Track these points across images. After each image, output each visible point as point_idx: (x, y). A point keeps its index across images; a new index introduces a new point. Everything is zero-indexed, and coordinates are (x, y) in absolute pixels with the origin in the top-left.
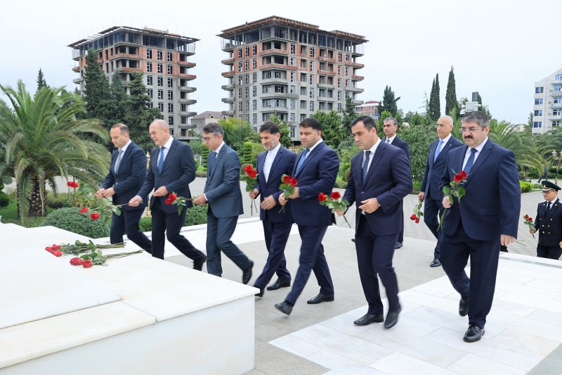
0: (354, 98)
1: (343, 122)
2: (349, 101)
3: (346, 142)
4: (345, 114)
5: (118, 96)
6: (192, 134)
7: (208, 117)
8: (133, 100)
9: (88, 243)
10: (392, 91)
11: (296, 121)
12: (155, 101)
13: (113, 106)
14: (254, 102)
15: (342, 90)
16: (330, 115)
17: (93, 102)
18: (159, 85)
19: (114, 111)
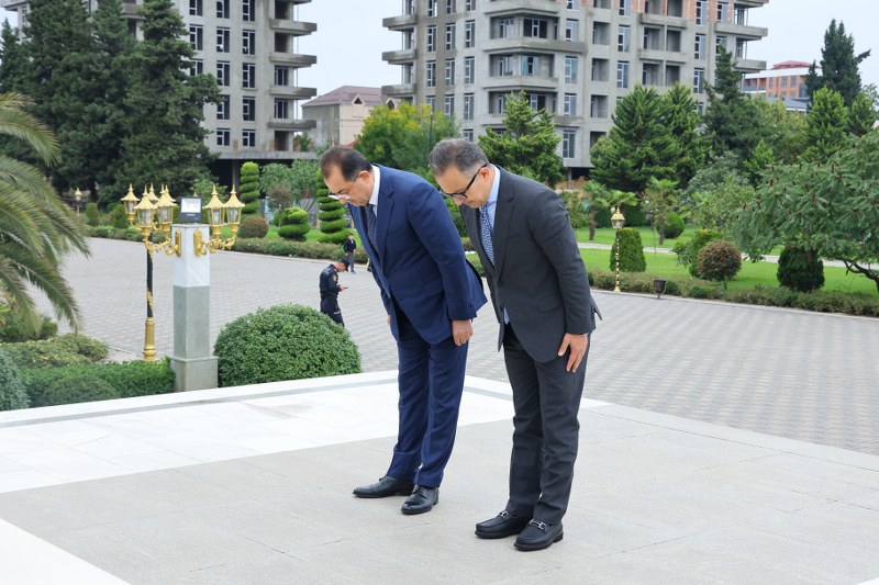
0: (739, 53)
1: (706, 119)
2: (724, 59)
3: (710, 171)
4: (712, 98)
5: (112, 42)
6: (303, 145)
7: (348, 102)
8: (149, 52)
10: (847, 33)
11: (579, 112)
12: (209, 57)
13: (97, 68)
14: (467, 63)
15: (706, 31)
16: (671, 99)
17: (48, 57)
18: (219, 15)
19: (101, 81)
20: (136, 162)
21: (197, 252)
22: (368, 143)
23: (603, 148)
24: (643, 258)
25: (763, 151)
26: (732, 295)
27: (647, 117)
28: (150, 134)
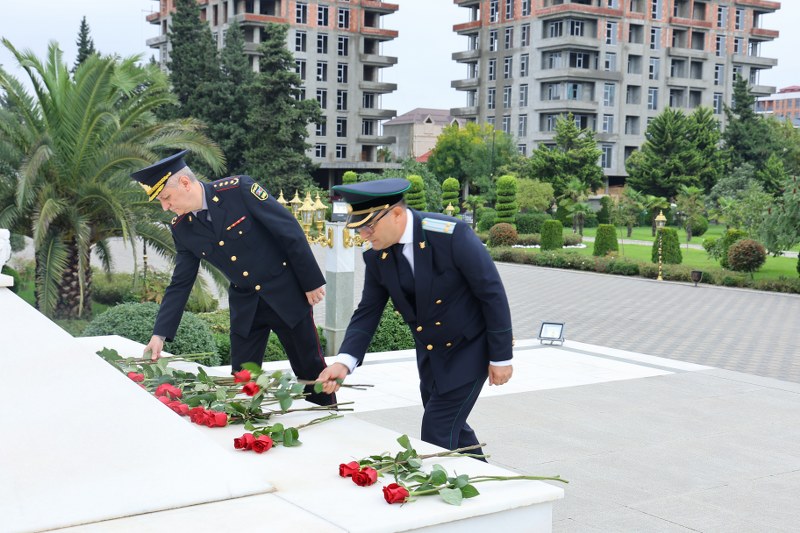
0: (753, 79)
1: (725, 136)
2: (740, 86)
3: (730, 180)
4: (730, 118)
5: (236, 74)
6: (385, 156)
7: (420, 121)
8: (265, 82)
9: (196, 372)
11: (615, 131)
12: (311, 85)
13: (224, 94)
14: (522, 89)
15: (724, 62)
16: (695, 120)
17: (185, 86)
18: (319, 51)
19: (227, 105)
20: (254, 171)
21: (346, 245)
22: (441, 156)
23: (636, 160)
24: (680, 253)
25: (775, 163)
26: (759, 285)
27: (675, 134)
28: (265, 148)
